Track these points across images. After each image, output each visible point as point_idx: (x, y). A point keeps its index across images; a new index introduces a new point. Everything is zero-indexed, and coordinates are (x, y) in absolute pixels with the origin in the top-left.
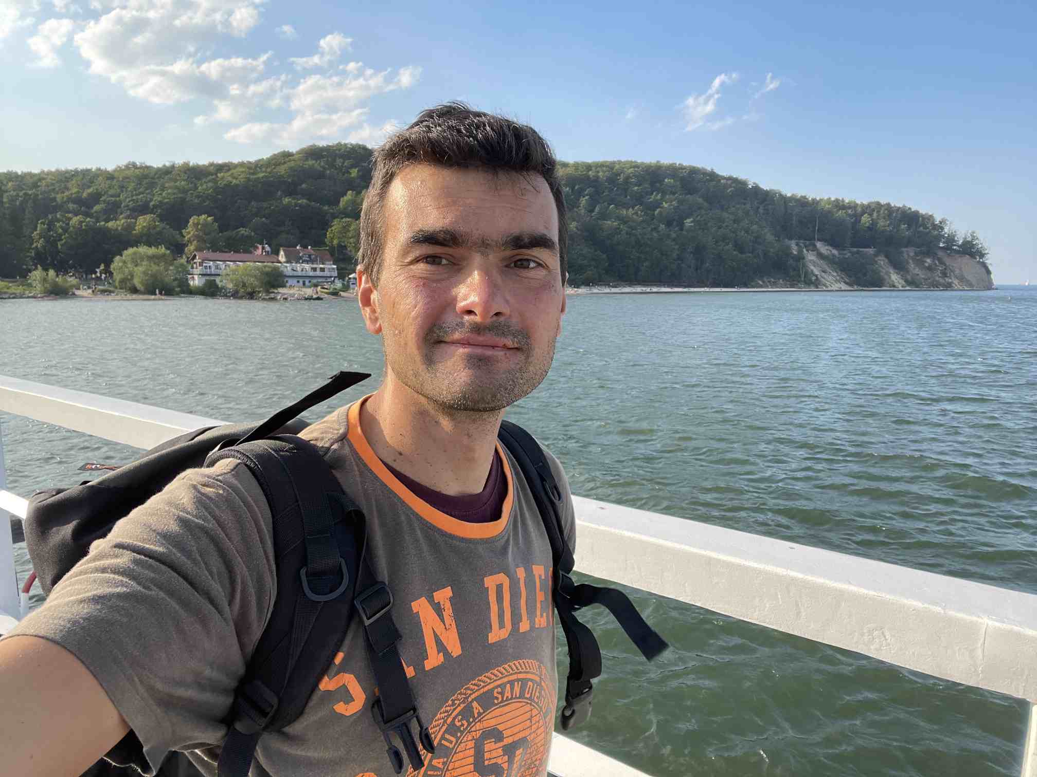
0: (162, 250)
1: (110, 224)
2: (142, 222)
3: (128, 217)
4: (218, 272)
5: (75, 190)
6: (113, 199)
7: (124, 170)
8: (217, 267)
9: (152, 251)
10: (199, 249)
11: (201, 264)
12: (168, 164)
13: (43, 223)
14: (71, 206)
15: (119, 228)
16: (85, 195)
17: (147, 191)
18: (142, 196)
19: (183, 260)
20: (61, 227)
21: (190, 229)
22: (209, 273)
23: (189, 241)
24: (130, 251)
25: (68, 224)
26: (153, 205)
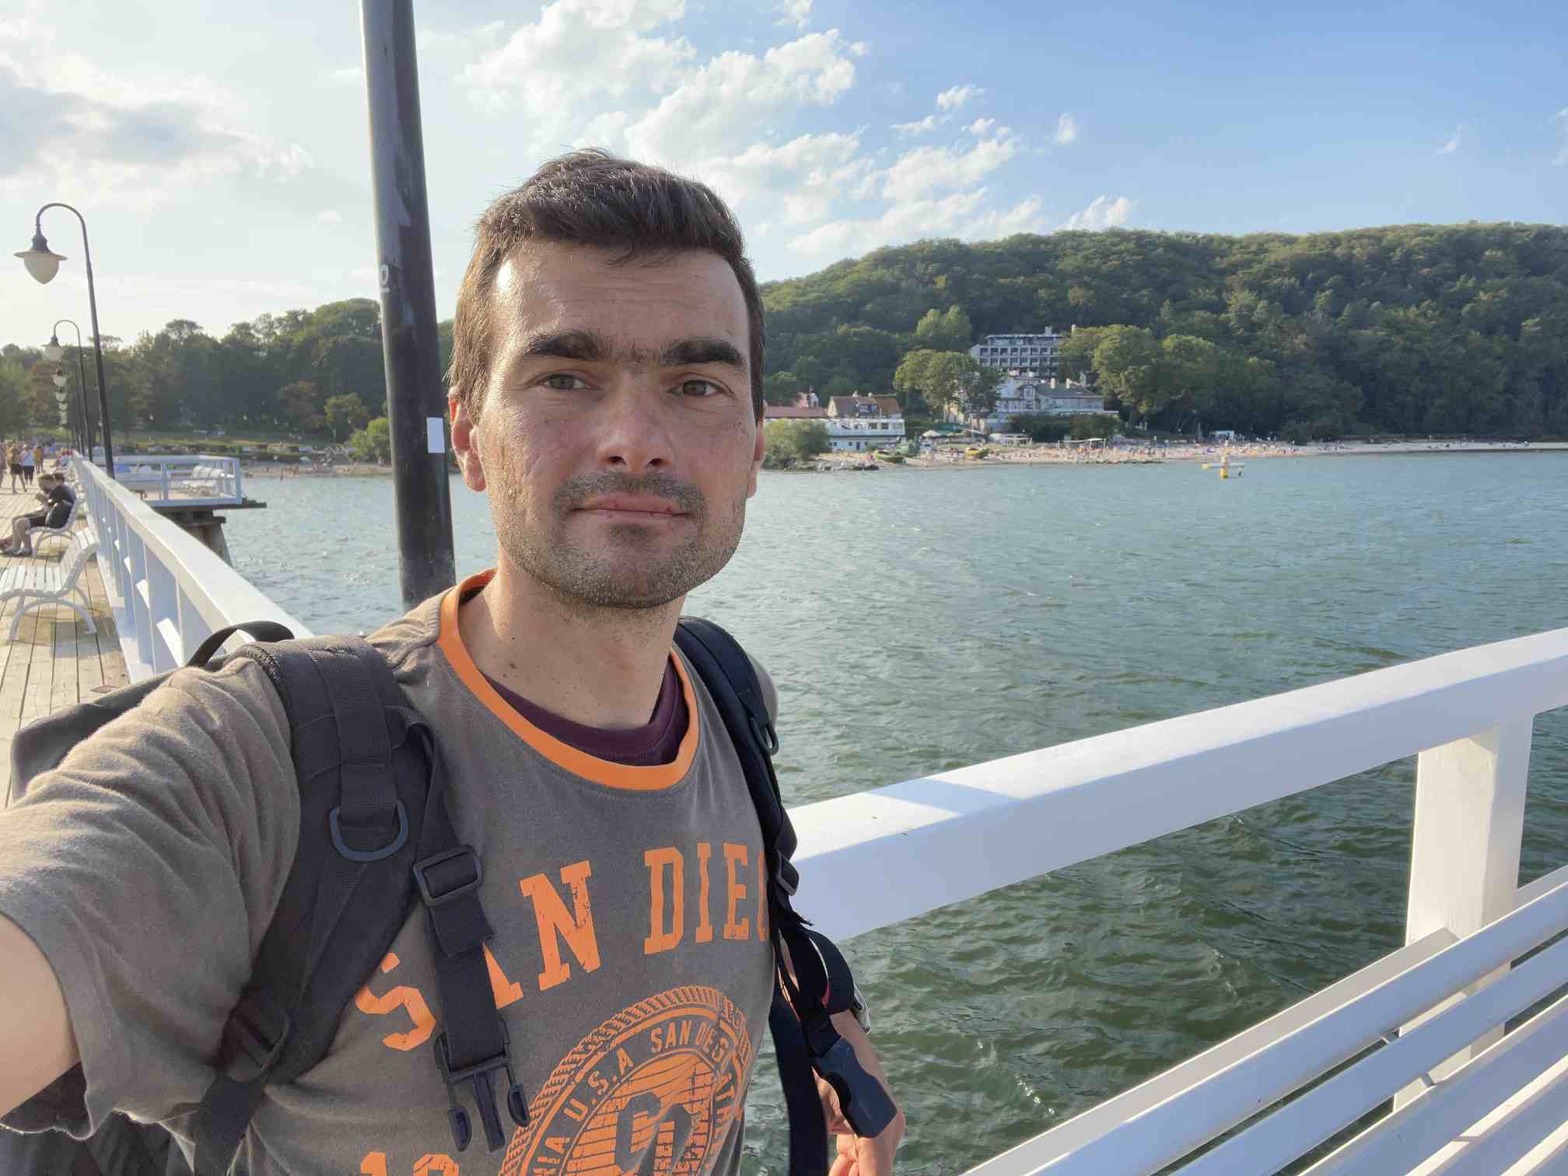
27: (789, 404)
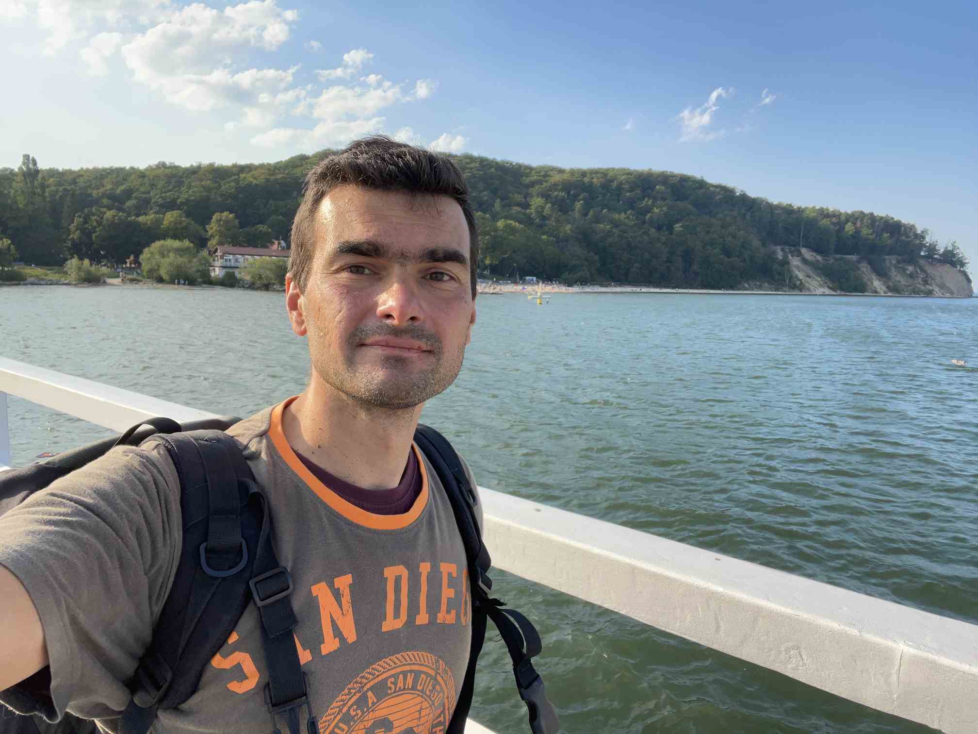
0: (187, 243)
1: (141, 219)
2: (170, 218)
3: (157, 213)
4: (237, 265)
5: (109, 187)
6: (144, 195)
7: (155, 169)
8: (236, 261)
9: (177, 244)
10: (221, 243)
11: (222, 257)
12: (195, 164)
13: (80, 217)
14: (105, 201)
15: (149, 223)
16: (118, 191)
17: (176, 189)
18: (170, 193)
19: (205, 253)
20: (97, 221)
21: (214, 225)
22: (229, 265)
23: (212, 236)
24: (158, 244)
25: (102, 218)
26: (181, 202)
27: (267, 247)
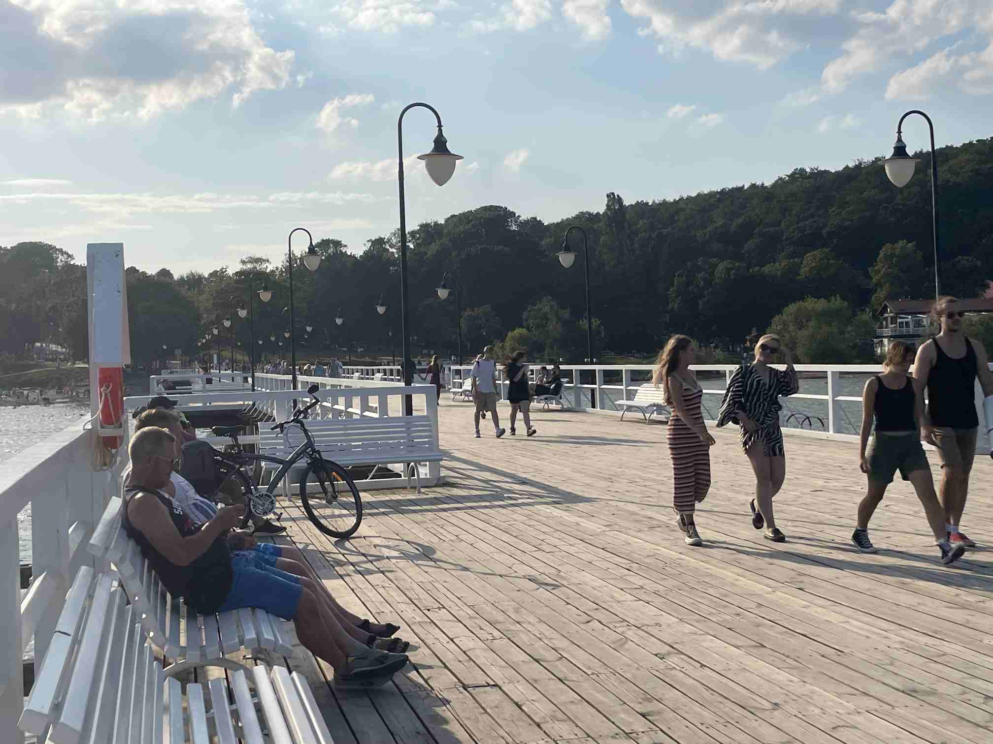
0: (837, 302)
1: (767, 269)
2: (810, 261)
3: (791, 256)
4: (920, 330)
5: (720, 222)
6: (772, 229)
7: (787, 182)
8: (918, 324)
9: (820, 305)
10: (892, 297)
11: (893, 320)
12: (851, 165)
13: (680, 276)
14: (716, 246)
15: (779, 273)
16: (733, 228)
17: (820, 212)
18: (811, 220)
19: (866, 316)
20: (705, 280)
21: (880, 265)
22: (905, 333)
23: (879, 284)
24: (792, 308)
25: (712, 274)
26: (828, 233)
